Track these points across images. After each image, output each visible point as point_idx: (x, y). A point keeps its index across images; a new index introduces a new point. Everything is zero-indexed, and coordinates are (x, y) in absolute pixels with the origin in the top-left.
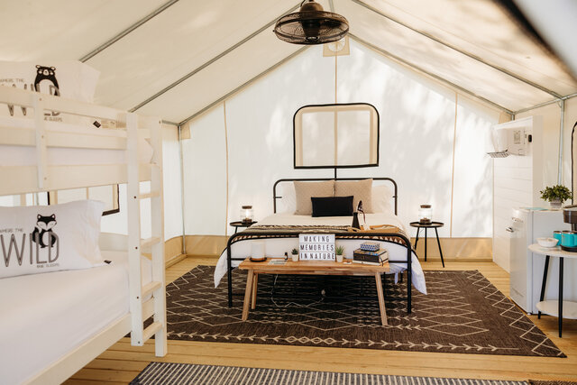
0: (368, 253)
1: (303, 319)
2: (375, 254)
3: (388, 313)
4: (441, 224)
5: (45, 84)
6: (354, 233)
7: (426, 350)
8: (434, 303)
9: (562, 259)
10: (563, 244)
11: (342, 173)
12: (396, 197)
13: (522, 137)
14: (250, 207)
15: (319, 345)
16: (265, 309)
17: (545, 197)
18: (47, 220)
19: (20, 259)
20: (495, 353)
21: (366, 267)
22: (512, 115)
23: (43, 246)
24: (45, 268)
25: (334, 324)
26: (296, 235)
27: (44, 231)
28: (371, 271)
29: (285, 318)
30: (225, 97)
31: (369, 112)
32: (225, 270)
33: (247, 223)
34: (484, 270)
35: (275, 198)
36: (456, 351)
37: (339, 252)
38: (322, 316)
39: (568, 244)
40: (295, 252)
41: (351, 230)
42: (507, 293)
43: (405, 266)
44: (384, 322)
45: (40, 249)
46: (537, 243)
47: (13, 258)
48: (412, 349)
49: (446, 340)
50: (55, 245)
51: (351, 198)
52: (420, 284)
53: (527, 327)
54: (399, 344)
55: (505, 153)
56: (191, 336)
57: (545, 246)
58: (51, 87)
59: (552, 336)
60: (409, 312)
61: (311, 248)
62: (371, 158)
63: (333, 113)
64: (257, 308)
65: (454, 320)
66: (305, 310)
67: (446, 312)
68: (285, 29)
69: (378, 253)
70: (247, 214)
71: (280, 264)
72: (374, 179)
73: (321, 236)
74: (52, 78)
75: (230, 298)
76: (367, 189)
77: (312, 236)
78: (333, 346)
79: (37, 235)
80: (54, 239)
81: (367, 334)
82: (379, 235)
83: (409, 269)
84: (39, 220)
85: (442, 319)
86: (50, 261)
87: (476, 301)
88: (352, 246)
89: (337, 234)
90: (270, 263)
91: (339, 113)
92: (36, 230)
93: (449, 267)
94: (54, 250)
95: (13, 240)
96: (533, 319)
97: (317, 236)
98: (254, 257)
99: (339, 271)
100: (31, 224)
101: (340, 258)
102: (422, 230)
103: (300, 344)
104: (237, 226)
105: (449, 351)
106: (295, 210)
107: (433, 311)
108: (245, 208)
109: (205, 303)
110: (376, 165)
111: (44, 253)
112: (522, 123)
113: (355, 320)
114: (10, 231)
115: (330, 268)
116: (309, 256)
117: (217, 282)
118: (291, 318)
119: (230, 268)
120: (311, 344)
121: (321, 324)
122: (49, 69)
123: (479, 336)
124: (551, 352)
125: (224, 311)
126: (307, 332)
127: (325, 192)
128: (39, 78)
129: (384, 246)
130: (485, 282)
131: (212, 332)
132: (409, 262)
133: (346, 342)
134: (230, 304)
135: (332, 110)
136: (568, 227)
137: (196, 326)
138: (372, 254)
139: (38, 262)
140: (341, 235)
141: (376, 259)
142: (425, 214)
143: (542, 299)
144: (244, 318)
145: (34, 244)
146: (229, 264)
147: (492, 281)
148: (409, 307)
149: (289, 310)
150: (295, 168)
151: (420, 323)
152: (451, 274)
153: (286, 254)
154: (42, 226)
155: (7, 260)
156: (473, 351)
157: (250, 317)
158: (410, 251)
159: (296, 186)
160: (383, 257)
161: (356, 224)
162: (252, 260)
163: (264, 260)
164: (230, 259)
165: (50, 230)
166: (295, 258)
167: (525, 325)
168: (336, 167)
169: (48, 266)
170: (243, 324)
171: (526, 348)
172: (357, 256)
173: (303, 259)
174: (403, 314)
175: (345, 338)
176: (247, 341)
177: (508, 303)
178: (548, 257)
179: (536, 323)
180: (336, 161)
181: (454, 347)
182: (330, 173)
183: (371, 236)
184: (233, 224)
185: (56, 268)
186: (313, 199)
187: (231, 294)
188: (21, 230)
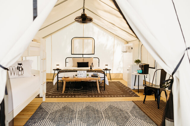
0: (95, 75)
1: (78, 92)
3: (100, 90)
4: (110, 70)
6: (91, 71)
7: (110, 97)
8: (110, 88)
9: (139, 75)
10: (139, 72)
11: (84, 56)
12: (99, 63)
13: (130, 48)
15: (84, 97)
16: (68, 91)
17: (135, 62)
18: (20, 64)
19: (14, 74)
20: (125, 97)
21: (94, 79)
22: (127, 42)
23: (20, 71)
24: (20, 77)
25: (87, 93)
26: (76, 71)
27: (20, 67)
28: (96, 80)
29: (74, 92)
30: (51, 34)
31: (92, 40)
33: (58, 69)
34: (121, 81)
35: (66, 62)
36: (116, 97)
37: (88, 75)
38: (83, 92)
40: (76, 75)
41: (90, 70)
42: (127, 85)
43: (104, 79)
44: (99, 92)
45: (19, 72)
46: (134, 72)
47: (13, 74)
48: (107, 97)
49: (114, 95)
51: (88, 63)
52: (107, 83)
53: (131, 92)
54: (103, 96)
55: (126, 52)
56: (50, 97)
57: (135, 73)
59: (137, 93)
60: (104, 90)
61: (80, 74)
62: (92, 52)
63: (82, 40)
64: (65, 91)
65: (115, 91)
66: (78, 91)
67: (113, 90)
69: (98, 75)
70: (58, 67)
71: (73, 78)
72: (94, 58)
73: (83, 71)
75: (58, 89)
76: (92, 60)
77: (81, 71)
78: (88, 97)
79: (18, 68)
80: (22, 69)
81: (95, 95)
82: (97, 71)
83: (104, 80)
84: (18, 64)
85: (112, 91)
86: (21, 75)
87: (120, 87)
88: (91, 74)
89: (87, 71)
91: (84, 40)
92: (18, 67)
93: (112, 81)
94: (22, 72)
95: (13, 69)
98: (65, 77)
100: (17, 66)
101: (88, 77)
102: (106, 71)
103: (79, 97)
105: (115, 97)
106: (72, 66)
107: (110, 90)
108: (57, 65)
109: (50, 90)
110: (94, 54)
112: (130, 44)
113: (92, 92)
114: (12, 67)
116: (80, 76)
117: (54, 84)
118: (75, 92)
119: (58, 80)
120: (82, 97)
121: (83, 93)
123: (121, 94)
124: (137, 96)
125: (56, 92)
126: (80, 95)
127: (81, 61)
129: (99, 74)
130: (121, 83)
131: (55, 96)
132: (105, 78)
133: (91, 96)
134: (58, 90)
135: (82, 39)
136: (140, 68)
137: (50, 95)
140: (88, 71)
141: (97, 77)
142: (107, 67)
143: (134, 86)
144: (63, 92)
145: (18, 70)
146: (58, 79)
147: (123, 83)
148: (104, 89)
149: (74, 91)
150: (72, 54)
151: (107, 92)
152: (113, 82)
153: (74, 76)
154: (19, 66)
156: (120, 97)
158: (105, 75)
159: (73, 59)
160: (99, 76)
161: (91, 68)
163: (68, 77)
164: (58, 78)
165: (21, 67)
166: (76, 77)
167: (131, 91)
168: (83, 54)
170: (63, 94)
171: (131, 96)
172: (92, 76)
173: (78, 77)
174: (103, 91)
176: (66, 97)
177: (127, 87)
178: (136, 75)
179: (133, 91)
180: (83, 53)
181: (116, 96)
182: (81, 56)
183: (95, 71)
184: (54, 70)
185: (23, 77)
186: (77, 63)
187: (58, 87)
188: (14, 67)
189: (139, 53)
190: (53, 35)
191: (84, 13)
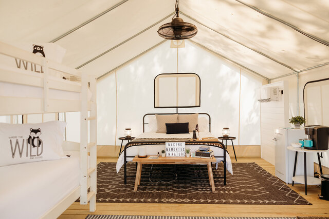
0: (204, 152)
1: (168, 189)
2: (208, 152)
3: (216, 185)
4: (234, 138)
6: (194, 142)
7: (239, 204)
8: (236, 180)
9: (305, 153)
10: (305, 146)
11: (180, 111)
12: (210, 123)
13: (278, 91)
14: (130, 129)
15: (181, 203)
16: (146, 185)
17: (292, 122)
18: (36, 131)
19: (21, 154)
20: (275, 204)
21: (201, 161)
22: (269, 81)
23: (34, 146)
24: (35, 159)
25: (186, 192)
26: (164, 143)
27: (34, 138)
28: (206, 162)
29: (158, 189)
31: (195, 78)
32: (123, 163)
33: (128, 138)
34: (257, 162)
35: (144, 124)
36: (255, 203)
37: (188, 152)
38: (178, 187)
39: (308, 145)
40: (163, 152)
41: (192, 140)
42: (274, 173)
43: (222, 159)
44: (214, 190)
45: (33, 148)
46: (291, 145)
47: (17, 153)
48: (232, 203)
49: (248, 198)
50: (41, 146)
51: (187, 124)
52: (230, 168)
53: (289, 190)
54: (224, 201)
55: (268, 100)
56: (107, 200)
57: (296, 147)
59: (302, 194)
60: (225, 184)
61: (172, 150)
62: (196, 103)
63: (176, 78)
64: (141, 185)
65: (250, 188)
66: (168, 185)
67: (244, 184)
68: (165, 31)
69: (210, 152)
70: (128, 133)
71: (155, 158)
72: (199, 114)
73: (178, 143)
74: (42, 52)
75: (125, 179)
76: (196, 119)
77: (173, 143)
78: (189, 203)
79: (31, 140)
80: (40, 142)
81: (206, 196)
82: (208, 142)
83: (224, 161)
84: (32, 132)
85: (243, 188)
86: (38, 155)
87: (258, 178)
88: (195, 148)
89: (186, 142)
90: (149, 158)
91: (179, 78)
92: (30, 137)
93: (239, 161)
94: (40, 148)
95: (17, 142)
96: (290, 186)
97: (175, 143)
98: (140, 155)
99: (189, 162)
100: (27, 134)
101: (188, 155)
102: (224, 141)
103: (170, 203)
104: (123, 140)
105: (251, 203)
106: (156, 130)
107: (237, 183)
108: (127, 129)
109: (110, 182)
110: (199, 106)
111: (34, 150)
112: (278, 84)
113: (197, 189)
114: (16, 137)
115: (184, 160)
116: (171, 154)
117: (118, 170)
118: (162, 189)
119: (126, 162)
120: (176, 202)
121: (179, 192)
122: (40, 47)
123: (265, 195)
124: (304, 202)
125: (123, 187)
126: (172, 196)
127: (173, 120)
128: (35, 51)
129: (212, 148)
130: (260, 168)
131: (118, 197)
132: (225, 157)
133: (195, 200)
134: (125, 183)
135: (174, 77)
136: (307, 136)
137: (108, 195)
138: (206, 152)
139: (31, 156)
140: (188, 143)
141: (208, 155)
142: (226, 133)
143: (294, 176)
144: (135, 189)
145: (29, 145)
146: (125, 159)
147: (264, 167)
148: (225, 182)
149: (159, 185)
150: (155, 107)
151: (231, 189)
152: (241, 165)
153: (159, 153)
154: (33, 135)
155: (13, 154)
156: (264, 203)
157: (138, 189)
158: (225, 151)
159: (157, 117)
160: (212, 154)
161: (195, 136)
162: (139, 157)
163: (146, 157)
164: (125, 157)
165: (38, 137)
166: (163, 155)
167: (286, 189)
168: (177, 107)
169: (36, 158)
170: (135, 193)
171: (291, 201)
172: (197, 154)
173: (168, 156)
174: (222, 186)
175: (194, 199)
176: (140, 202)
177: (275, 179)
178: (297, 152)
179: (292, 188)
180: (177, 104)
181: (254, 201)
182: (174, 111)
183: (204, 143)
184: (120, 139)
185: (41, 159)
186: (166, 124)
187: (126, 176)
188: (22, 137)
189: (298, 102)
190: (119, 72)
191: (177, 16)
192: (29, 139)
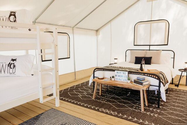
1: (113, 102)
2: (141, 81)
5: (12, 17)
12: (174, 58)
14: (117, 59)
15: (109, 114)
16: (104, 96)
19: (4, 72)
23: (11, 68)
24: (12, 75)
27: (12, 64)
30: (111, 20)
31: (165, 23)
35: (126, 56)
37: (129, 79)
38: (121, 102)
40: (113, 77)
45: (10, 69)
47: (3, 71)
50: (14, 68)
52: (164, 97)
56: (72, 101)
58: (14, 18)
60: (159, 107)
61: (119, 76)
63: (150, 24)
64: (101, 95)
69: (143, 82)
70: (116, 61)
72: (162, 50)
73: (123, 72)
78: (114, 115)
79: (10, 65)
80: (14, 66)
82: (148, 74)
83: (159, 90)
84: (12, 60)
86: (13, 73)
88: (134, 77)
91: (152, 24)
92: (10, 63)
94: (14, 70)
95: (3, 66)
97: (121, 72)
99: (127, 87)
101: (129, 82)
103: (102, 112)
106: (129, 61)
107: (171, 109)
108: (115, 59)
110: (167, 45)
113: (132, 107)
114: (2, 63)
115: (122, 85)
116: (118, 79)
118: (109, 101)
120: (107, 113)
121: (118, 106)
128: (11, 15)
129: (148, 78)
131: (79, 101)
132: (159, 86)
138: (140, 81)
140: (131, 72)
141: (141, 84)
145: (8, 67)
146: (94, 78)
149: (112, 98)
150: (134, 45)
151: (159, 113)
153: (111, 77)
154: (12, 62)
158: (160, 82)
159: (131, 52)
160: (145, 83)
162: (98, 78)
163: (103, 79)
165: (14, 63)
166: (113, 79)
172: (135, 82)
173: (116, 80)
175: (121, 114)
176: (87, 107)
180: (150, 43)
185: (15, 75)
188: (5, 63)
190: (113, 23)
192: (9, 64)
